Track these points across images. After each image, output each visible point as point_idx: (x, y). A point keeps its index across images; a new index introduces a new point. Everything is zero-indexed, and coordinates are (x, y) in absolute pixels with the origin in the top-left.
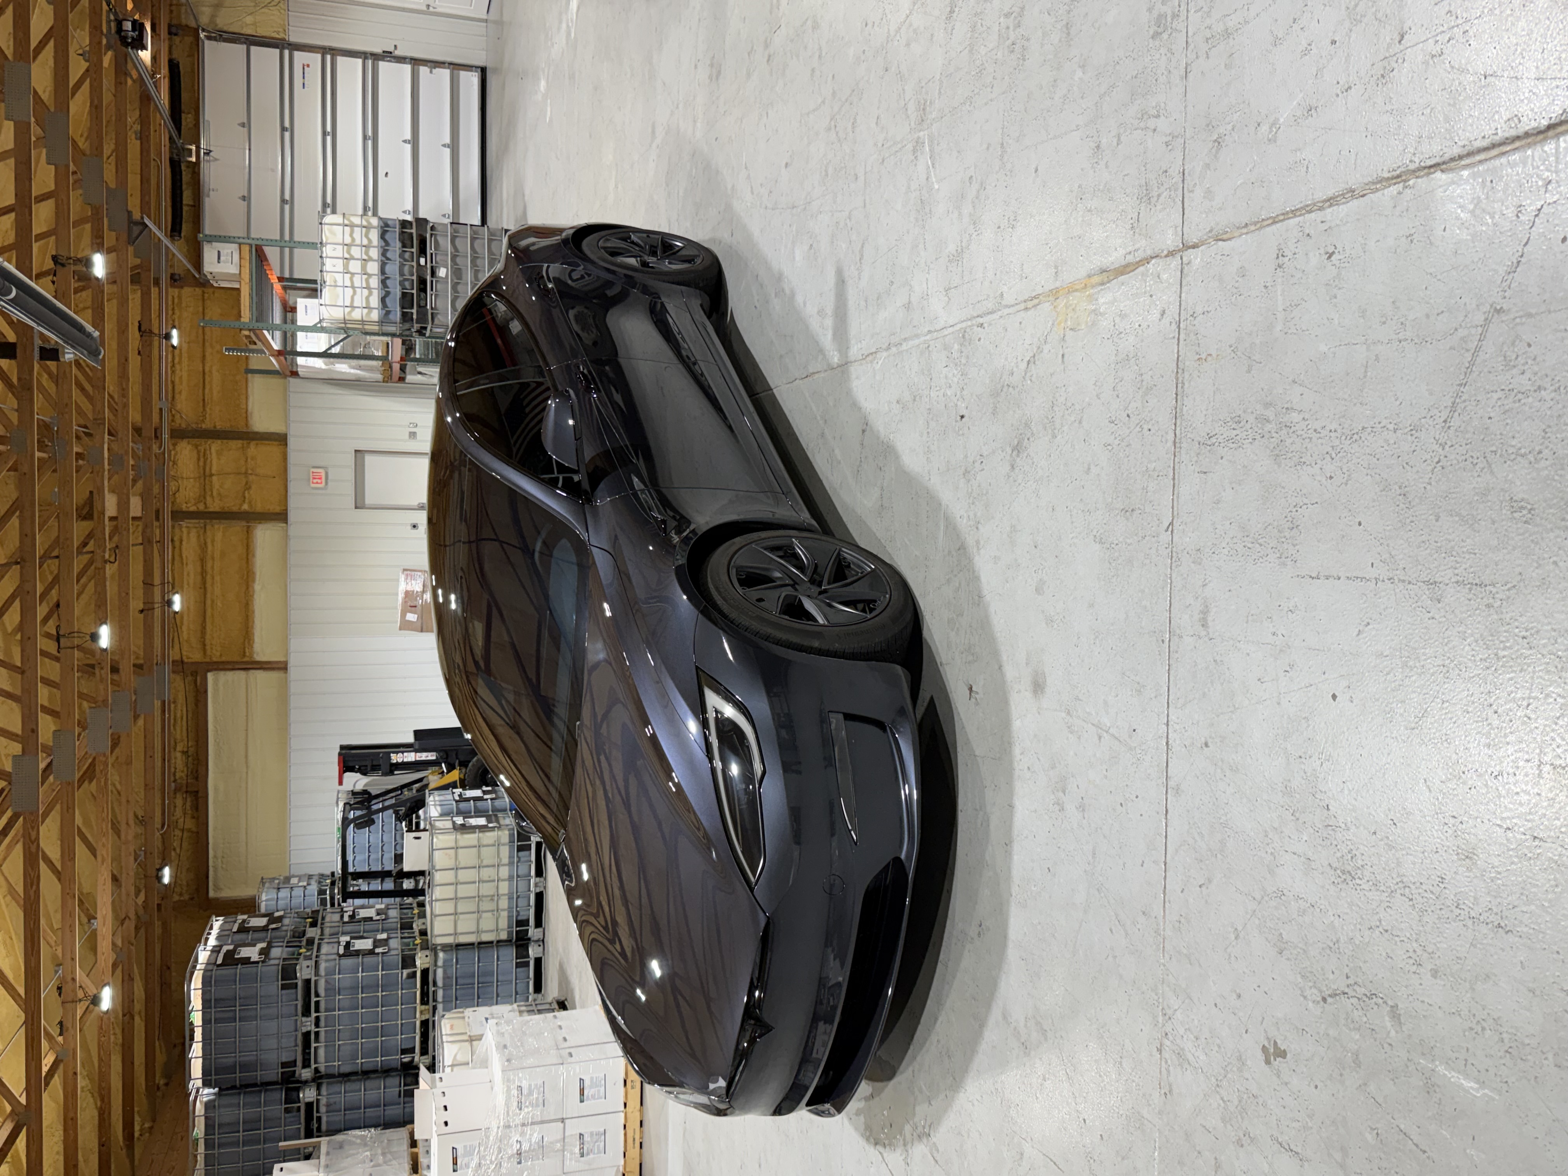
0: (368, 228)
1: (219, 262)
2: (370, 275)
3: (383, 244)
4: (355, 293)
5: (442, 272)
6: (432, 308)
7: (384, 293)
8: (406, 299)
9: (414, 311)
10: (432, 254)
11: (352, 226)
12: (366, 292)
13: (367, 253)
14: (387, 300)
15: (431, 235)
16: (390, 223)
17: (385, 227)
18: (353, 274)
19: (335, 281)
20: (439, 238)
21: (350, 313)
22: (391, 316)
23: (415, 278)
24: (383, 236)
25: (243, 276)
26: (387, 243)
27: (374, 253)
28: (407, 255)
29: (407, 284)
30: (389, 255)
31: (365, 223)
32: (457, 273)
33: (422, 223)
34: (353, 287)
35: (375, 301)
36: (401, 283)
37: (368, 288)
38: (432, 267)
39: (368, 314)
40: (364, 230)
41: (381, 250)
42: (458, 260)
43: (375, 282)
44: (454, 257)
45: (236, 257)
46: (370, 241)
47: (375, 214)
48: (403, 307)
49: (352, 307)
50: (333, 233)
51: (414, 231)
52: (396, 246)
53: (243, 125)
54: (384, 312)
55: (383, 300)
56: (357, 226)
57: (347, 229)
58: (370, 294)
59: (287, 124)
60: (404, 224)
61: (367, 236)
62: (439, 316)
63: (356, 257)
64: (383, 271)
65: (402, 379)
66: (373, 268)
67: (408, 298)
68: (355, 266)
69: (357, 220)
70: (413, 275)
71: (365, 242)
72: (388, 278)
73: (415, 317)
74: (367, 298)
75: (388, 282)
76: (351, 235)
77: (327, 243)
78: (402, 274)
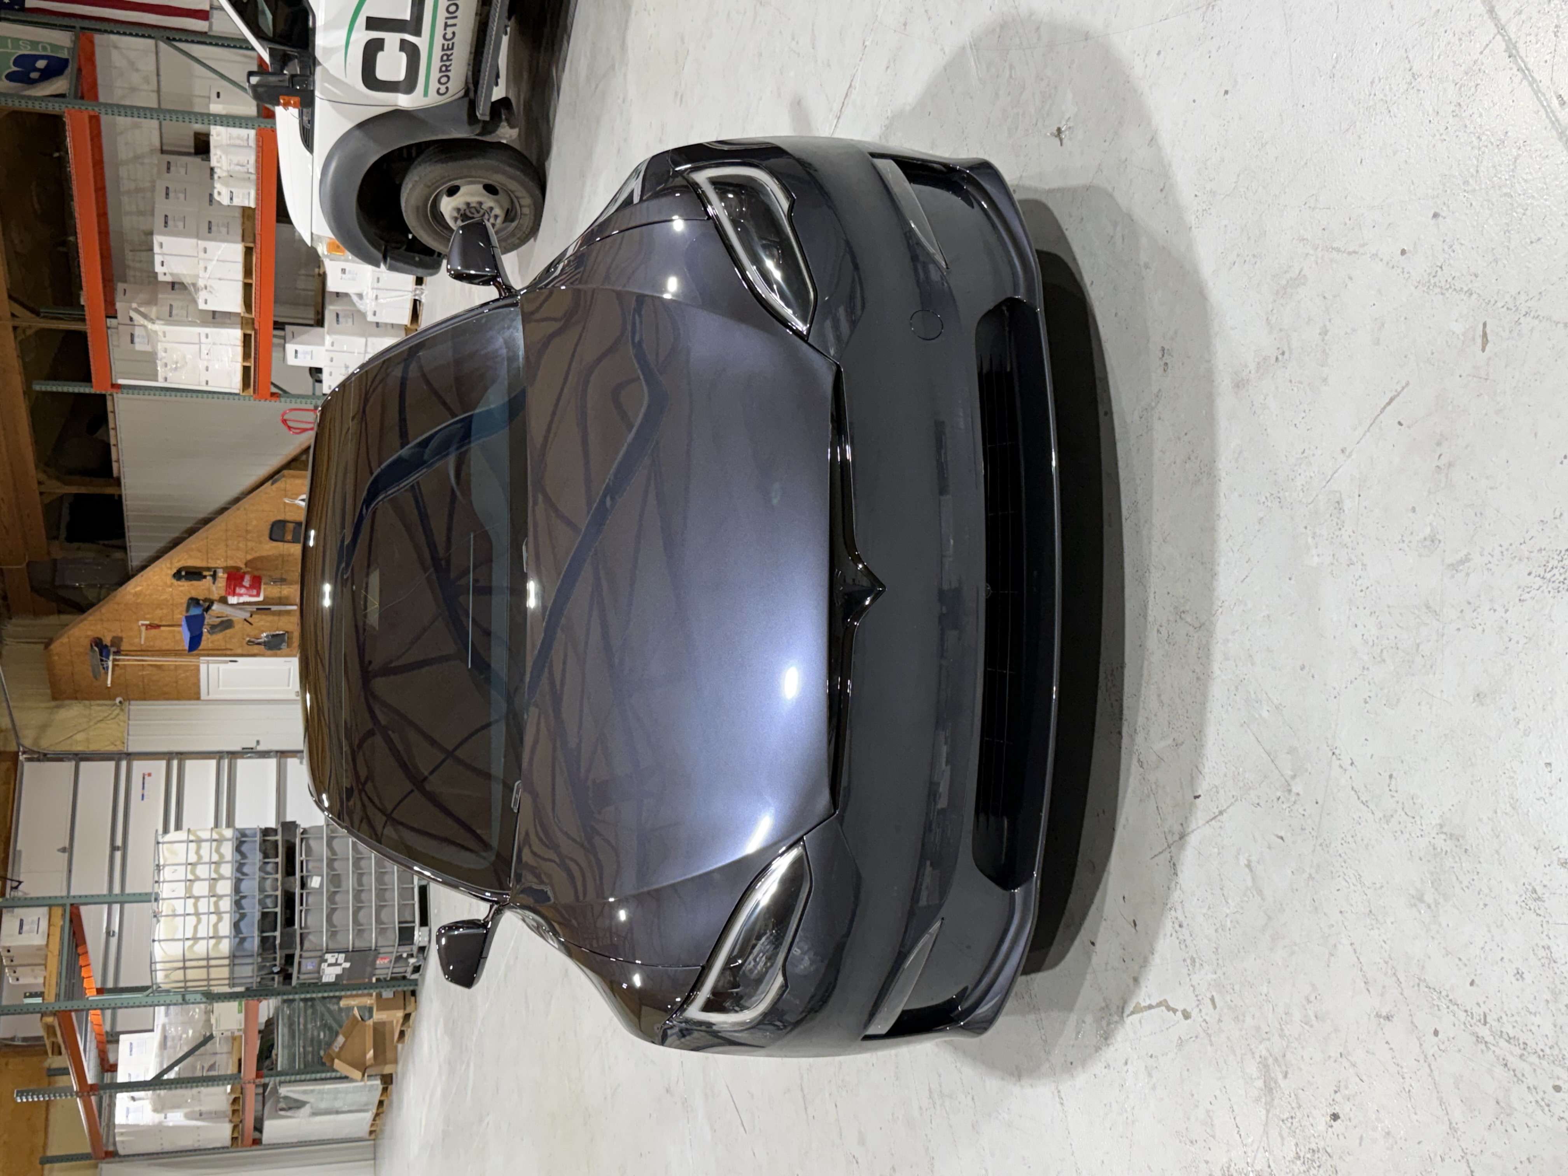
0: (220, 841)
1: (20, 933)
2: (220, 897)
3: (239, 857)
4: (199, 921)
5: (315, 882)
6: (301, 928)
7: (238, 916)
8: (267, 920)
9: (278, 934)
10: (302, 862)
11: (199, 841)
12: (214, 918)
13: (217, 871)
14: (242, 924)
15: (302, 840)
16: (248, 832)
17: (241, 840)
18: (197, 898)
19: (174, 910)
20: (312, 843)
21: (192, 946)
22: (247, 945)
23: (279, 893)
24: (238, 849)
25: (50, 946)
26: (243, 855)
27: (227, 870)
28: (269, 868)
29: (269, 902)
30: (245, 869)
31: (215, 836)
32: (335, 880)
33: (289, 827)
34: (197, 914)
35: (225, 928)
36: (262, 902)
37: (218, 913)
38: (302, 878)
39: (216, 945)
40: (214, 844)
41: (236, 865)
42: (336, 865)
43: (226, 905)
44: (331, 862)
45: (44, 924)
46: (221, 856)
47: (230, 823)
48: (262, 931)
49: (195, 939)
50: (173, 853)
51: (279, 838)
52: (255, 857)
53: (64, 850)
54: (237, 940)
55: (236, 926)
56: (206, 841)
57: (193, 846)
58: (220, 920)
59: (119, 842)
60: (266, 832)
61: (218, 851)
62: (311, 937)
63: (202, 877)
64: (237, 889)
65: (257, 1142)
66: (225, 887)
67: (271, 918)
68: (201, 889)
69: (205, 835)
70: (277, 890)
71: (215, 858)
72: (244, 897)
73: (278, 941)
74: (216, 926)
75: (244, 902)
76: (197, 852)
77: (164, 866)
78: (262, 889)
